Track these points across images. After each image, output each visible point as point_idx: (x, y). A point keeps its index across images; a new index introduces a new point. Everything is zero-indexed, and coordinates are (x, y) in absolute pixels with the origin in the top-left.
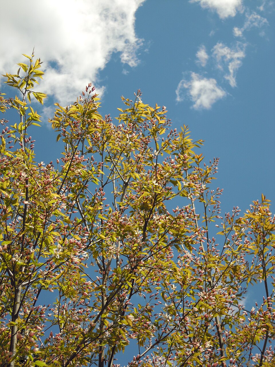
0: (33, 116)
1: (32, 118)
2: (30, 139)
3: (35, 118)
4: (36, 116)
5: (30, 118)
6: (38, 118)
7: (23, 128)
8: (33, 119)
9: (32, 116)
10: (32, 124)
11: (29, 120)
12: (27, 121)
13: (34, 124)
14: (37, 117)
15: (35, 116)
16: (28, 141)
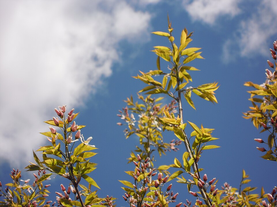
0: (200, 136)
1: (198, 140)
2: (205, 180)
3: (204, 139)
4: (205, 134)
5: (196, 141)
6: (209, 136)
7: (191, 161)
8: (201, 141)
9: (198, 136)
10: (204, 148)
11: (195, 145)
12: (193, 148)
13: (207, 147)
14: (207, 135)
15: (203, 135)
16: (203, 184)
